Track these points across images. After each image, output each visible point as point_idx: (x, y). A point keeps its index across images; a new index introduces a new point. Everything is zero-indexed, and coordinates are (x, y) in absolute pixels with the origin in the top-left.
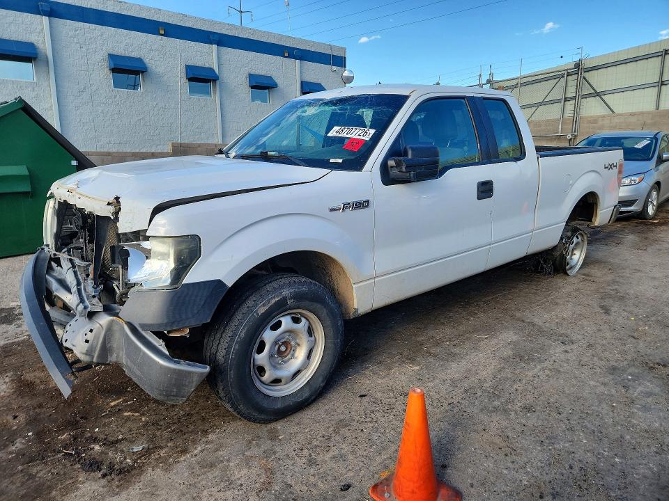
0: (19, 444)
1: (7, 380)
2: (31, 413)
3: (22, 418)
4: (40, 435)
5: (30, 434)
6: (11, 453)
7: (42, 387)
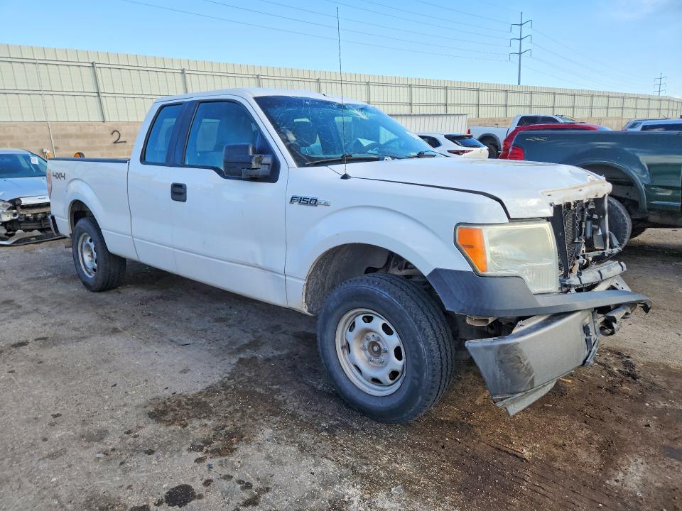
0: (661, 404)
1: (620, 476)
2: (631, 419)
3: (643, 421)
4: (642, 400)
5: (647, 404)
6: (671, 403)
7: (596, 438)
